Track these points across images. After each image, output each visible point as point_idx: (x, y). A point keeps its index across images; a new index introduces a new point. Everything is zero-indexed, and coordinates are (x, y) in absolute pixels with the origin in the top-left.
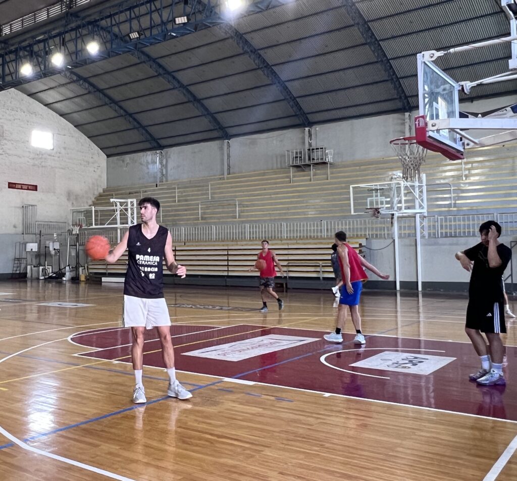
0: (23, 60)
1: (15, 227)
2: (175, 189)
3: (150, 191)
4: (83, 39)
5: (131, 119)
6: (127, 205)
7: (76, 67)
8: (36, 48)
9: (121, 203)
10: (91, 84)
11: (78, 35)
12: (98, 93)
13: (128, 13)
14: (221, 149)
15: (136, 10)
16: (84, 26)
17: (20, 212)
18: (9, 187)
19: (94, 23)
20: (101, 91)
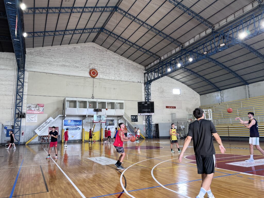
0: (168, 67)
1: (169, 121)
2: (227, 105)
3: (217, 106)
4: (188, 57)
5: (208, 81)
6: (208, 112)
7: (186, 66)
8: (172, 62)
9: (206, 111)
10: (192, 71)
11: (186, 56)
12: (195, 74)
13: (203, 46)
14: (245, 89)
15: (205, 44)
16: (188, 53)
17: (170, 116)
18: (166, 108)
19: (191, 51)
20: (196, 73)
